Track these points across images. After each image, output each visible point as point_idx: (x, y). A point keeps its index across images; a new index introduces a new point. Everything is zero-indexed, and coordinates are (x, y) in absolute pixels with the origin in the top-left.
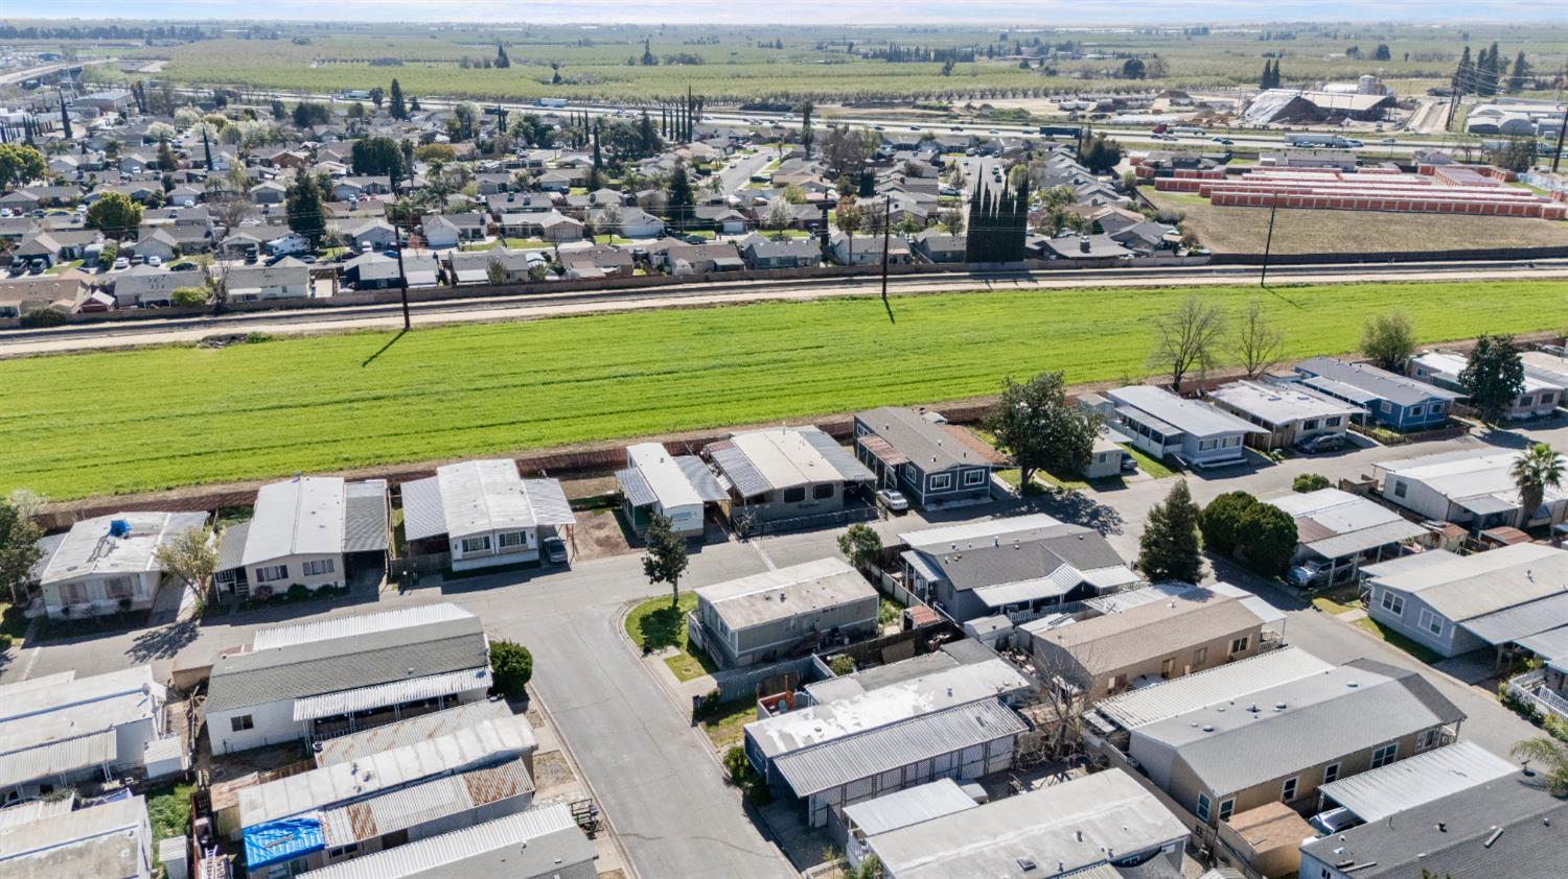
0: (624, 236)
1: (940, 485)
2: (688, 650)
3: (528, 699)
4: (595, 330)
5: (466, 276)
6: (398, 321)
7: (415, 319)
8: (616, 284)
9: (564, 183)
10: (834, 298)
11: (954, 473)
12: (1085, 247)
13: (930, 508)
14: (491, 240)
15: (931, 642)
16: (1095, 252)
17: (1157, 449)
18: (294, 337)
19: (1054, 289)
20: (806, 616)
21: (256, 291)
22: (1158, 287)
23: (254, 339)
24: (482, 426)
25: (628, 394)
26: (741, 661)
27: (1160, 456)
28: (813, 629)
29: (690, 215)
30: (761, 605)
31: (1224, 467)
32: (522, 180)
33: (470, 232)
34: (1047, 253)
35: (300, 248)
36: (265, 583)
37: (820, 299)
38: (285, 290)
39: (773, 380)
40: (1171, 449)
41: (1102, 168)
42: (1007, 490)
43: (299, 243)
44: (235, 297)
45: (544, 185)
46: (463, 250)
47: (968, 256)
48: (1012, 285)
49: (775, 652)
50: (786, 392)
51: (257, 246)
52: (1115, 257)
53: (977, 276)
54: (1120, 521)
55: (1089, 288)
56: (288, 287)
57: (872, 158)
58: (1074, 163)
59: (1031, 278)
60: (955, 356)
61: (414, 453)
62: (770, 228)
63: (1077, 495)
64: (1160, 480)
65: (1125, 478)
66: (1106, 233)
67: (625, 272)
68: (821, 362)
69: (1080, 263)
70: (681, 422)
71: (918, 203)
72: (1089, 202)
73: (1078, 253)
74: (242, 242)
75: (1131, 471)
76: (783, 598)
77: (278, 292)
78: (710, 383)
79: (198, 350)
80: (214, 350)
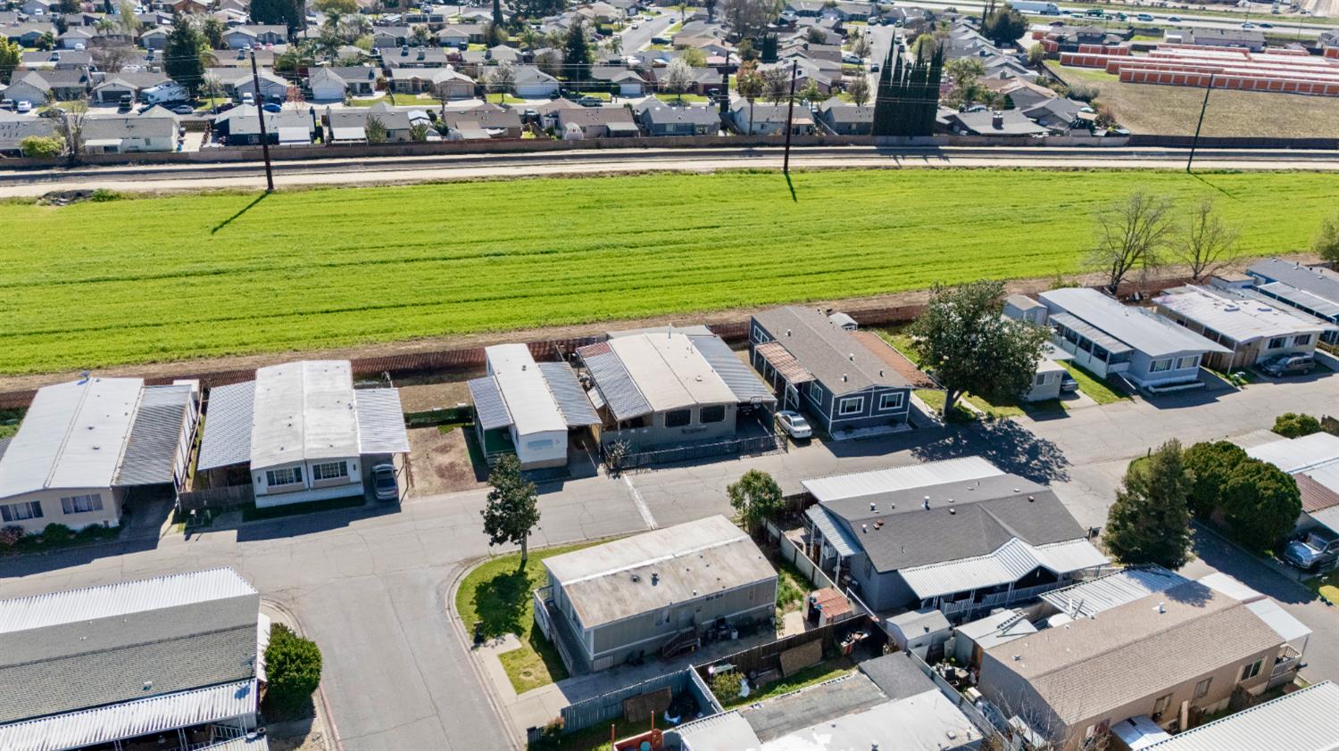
0: (517, 95)
1: (851, 409)
2: (530, 641)
3: (313, 715)
4: (473, 198)
5: (343, 133)
6: (260, 182)
7: (278, 180)
8: (502, 147)
9: (463, 38)
10: (733, 170)
11: (867, 395)
12: (998, 123)
13: (839, 437)
14: (379, 95)
15: (844, 644)
16: (1008, 128)
17: (1100, 367)
18: (144, 196)
19: (967, 168)
20: (684, 605)
21: (117, 142)
22: (1076, 169)
23: (101, 197)
24: (327, 312)
25: (496, 277)
26: (598, 665)
27: (1103, 375)
28: (691, 622)
29: (585, 75)
30: (626, 590)
31: (1178, 391)
32: (420, 34)
33: (358, 87)
34: (956, 128)
35: (178, 97)
36: (14, 523)
37: (717, 172)
38: (148, 142)
39: (661, 265)
40: (1117, 368)
41: (1006, 42)
42: (928, 414)
43: (176, 92)
44: (93, 149)
45: (442, 40)
46: (349, 105)
47: (875, 129)
48: (921, 162)
49: (642, 652)
50: (675, 280)
51: (133, 94)
52: (1027, 135)
53: (885, 151)
54: (1065, 462)
55: (1004, 168)
56: (152, 141)
57: (774, 23)
58: (977, 35)
59: (941, 155)
60: (862, 242)
61: (244, 344)
62: (668, 91)
63: (1010, 424)
64: (1105, 407)
65: (1066, 403)
66: (1017, 109)
67: (514, 134)
68: (715, 246)
69: (992, 139)
70: (556, 314)
71: (821, 70)
72: (997, 76)
73: (991, 130)
74: (117, 89)
75: (1071, 394)
76: (655, 580)
77: (141, 144)
78: (589, 267)
79: (36, 207)
80: (54, 208)
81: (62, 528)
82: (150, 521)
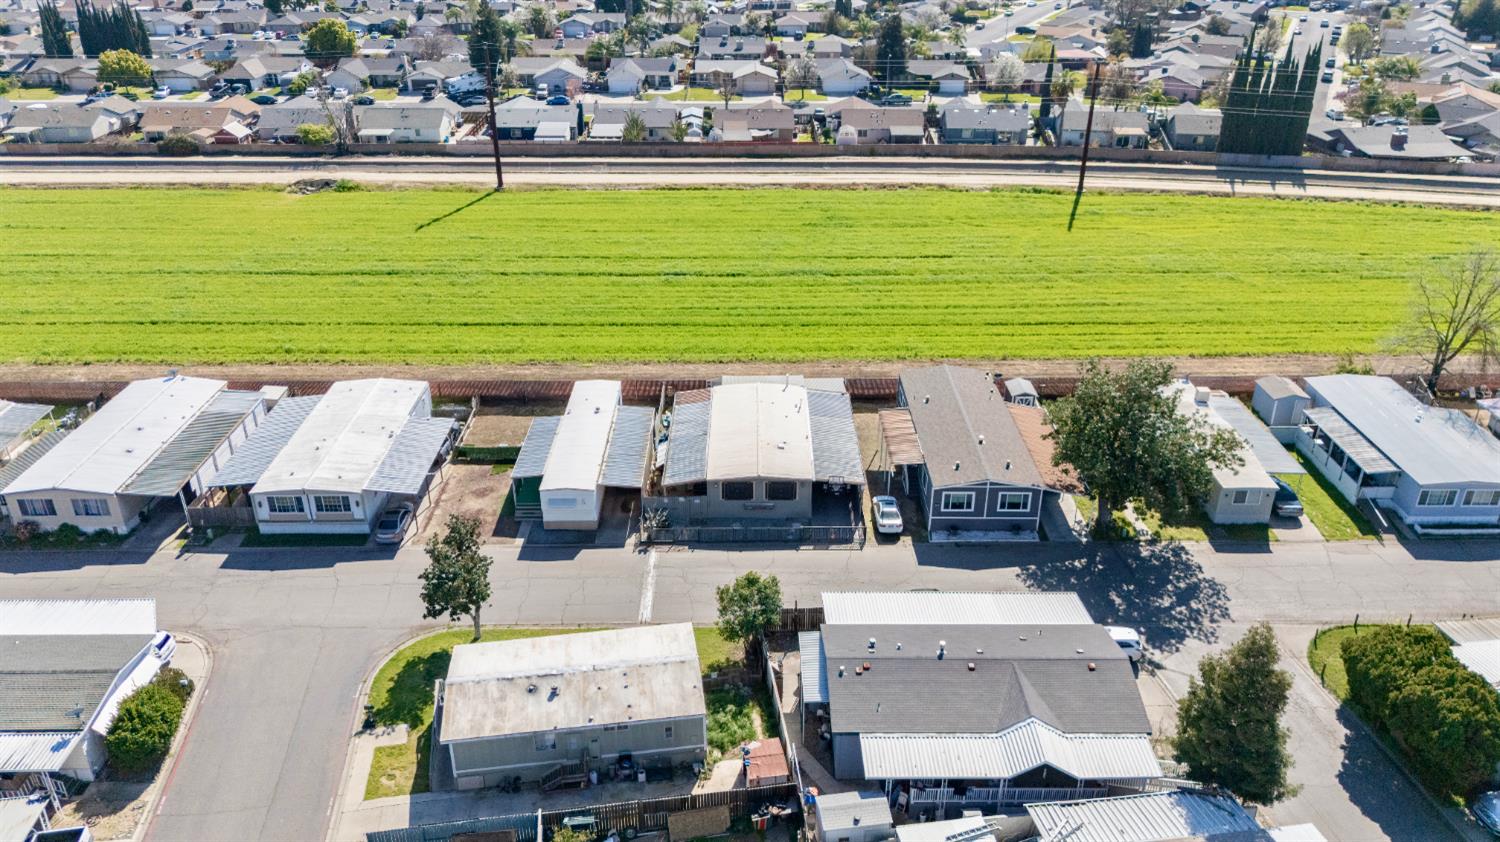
0: (822, 92)
1: (958, 507)
2: (419, 739)
3: (151, 780)
4: (698, 206)
5: (602, 130)
6: (490, 178)
7: (509, 178)
8: (769, 150)
9: (801, 27)
10: (1012, 188)
11: (980, 492)
12: (1399, 142)
14: (677, 89)
15: (755, 817)
16: (1412, 149)
18: (382, 188)
19: (1326, 200)
20: (573, 731)
21: (387, 132)
22: (1487, 209)
23: (343, 187)
24: (466, 324)
25: (660, 299)
27: (1353, 500)
28: (583, 753)
30: (515, 701)
31: (1460, 536)
32: (753, 22)
33: (657, 80)
34: (1340, 146)
35: (478, 87)
37: (994, 189)
38: (418, 133)
39: (852, 300)
41: (1487, 34)
42: (1071, 523)
43: (478, 82)
44: (369, 138)
45: (779, 29)
46: (640, 99)
47: (1222, 144)
48: (1264, 189)
49: (517, 778)
50: (857, 319)
51: (439, 82)
52: (1444, 160)
53: (1228, 174)
54: (1225, 614)
55: (1381, 203)
56: (421, 132)
57: (1180, 9)
58: (1446, 24)
59: (1299, 180)
60: (1123, 288)
61: (364, 352)
62: (997, 90)
63: (1178, 551)
64: (1333, 544)
65: (1275, 533)
66: (1441, 124)
67: (785, 137)
68: (936, 279)
69: (1385, 163)
70: (696, 349)
71: (1202, 67)
72: (1438, 79)
73: (1384, 150)
74: (426, 77)
75: (1292, 521)
76: (554, 694)
77: (412, 136)
78: (770, 297)
79: (285, 194)
80: (299, 196)
81: (74, 529)
82: (158, 532)
